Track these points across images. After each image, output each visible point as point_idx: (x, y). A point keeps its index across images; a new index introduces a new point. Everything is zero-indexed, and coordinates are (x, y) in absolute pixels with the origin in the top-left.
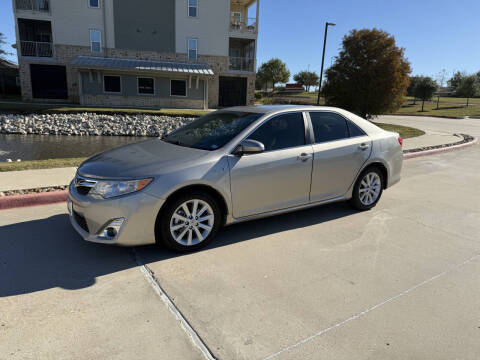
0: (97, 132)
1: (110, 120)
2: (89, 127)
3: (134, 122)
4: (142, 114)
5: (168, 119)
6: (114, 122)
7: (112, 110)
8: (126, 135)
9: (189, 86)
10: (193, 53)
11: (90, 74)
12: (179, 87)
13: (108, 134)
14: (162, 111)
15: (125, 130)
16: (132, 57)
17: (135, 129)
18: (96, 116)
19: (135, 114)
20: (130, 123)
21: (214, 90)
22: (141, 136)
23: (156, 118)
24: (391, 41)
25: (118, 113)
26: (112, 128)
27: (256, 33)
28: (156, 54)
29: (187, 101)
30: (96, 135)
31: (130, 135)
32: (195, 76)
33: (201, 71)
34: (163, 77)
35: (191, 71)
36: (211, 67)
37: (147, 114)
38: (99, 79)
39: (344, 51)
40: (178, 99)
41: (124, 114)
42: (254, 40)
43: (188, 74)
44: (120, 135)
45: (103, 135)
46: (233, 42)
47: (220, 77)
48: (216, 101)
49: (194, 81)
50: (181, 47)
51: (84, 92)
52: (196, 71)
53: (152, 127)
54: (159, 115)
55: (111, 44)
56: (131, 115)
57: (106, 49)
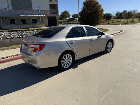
0: (8, 37)
1: (12, 33)
2: (5, 36)
3: (21, 33)
4: (23, 30)
5: (32, 31)
6: (14, 34)
7: (13, 30)
8: (18, 38)
9: (38, 20)
10: (38, 10)
11: (5, 18)
12: (35, 21)
13: (12, 38)
14: (30, 29)
15: (18, 36)
17: (21, 35)
18: (8, 32)
19: (21, 31)
20: (19, 34)
21: (46, 21)
23: (27, 31)
24: (97, 3)
25: (15, 31)
26: (13, 36)
27: (58, 2)
28: (26, 11)
29: (37, 25)
30: (8, 38)
31: (19, 38)
32: (39, 17)
33: (41, 15)
34: (29, 18)
36: (44, 14)
38: (8, 20)
39: (84, 6)
40: (35, 25)
41: (17, 31)
42: (57, 5)
43: (37, 16)
44: (16, 38)
45: (10, 38)
46: (51, 6)
47: (48, 17)
48: (47, 25)
49: (39, 19)
50: (34, 8)
51: (3, 25)
53: (27, 35)
54: (28, 30)
55: (11, 9)
56: (19, 31)
57: (9, 10)
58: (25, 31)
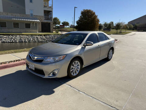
1: (4, 37)
3: (14, 38)
4: (16, 35)
5: (26, 36)
6: (6, 38)
7: (5, 34)
8: (11, 42)
9: (31, 25)
10: (32, 14)
12: (28, 26)
13: (4, 42)
14: (23, 33)
15: (10, 40)
16: (10, 15)
17: (14, 40)
19: (13, 35)
20: (12, 38)
21: (40, 27)
22: (16, 42)
23: (21, 36)
25: (7, 35)
26: (5, 40)
27: (52, 9)
28: (19, 14)
29: (31, 30)
31: (12, 42)
32: (33, 22)
34: (22, 22)
35: (32, 20)
36: (38, 19)
37: (18, 35)
40: (28, 30)
41: (9, 35)
42: (52, 11)
43: (31, 21)
45: (2, 42)
46: (45, 11)
47: (42, 23)
48: (41, 30)
49: (33, 24)
50: (28, 12)
52: (34, 20)
53: (20, 39)
56: (12, 35)
58: (18, 36)
